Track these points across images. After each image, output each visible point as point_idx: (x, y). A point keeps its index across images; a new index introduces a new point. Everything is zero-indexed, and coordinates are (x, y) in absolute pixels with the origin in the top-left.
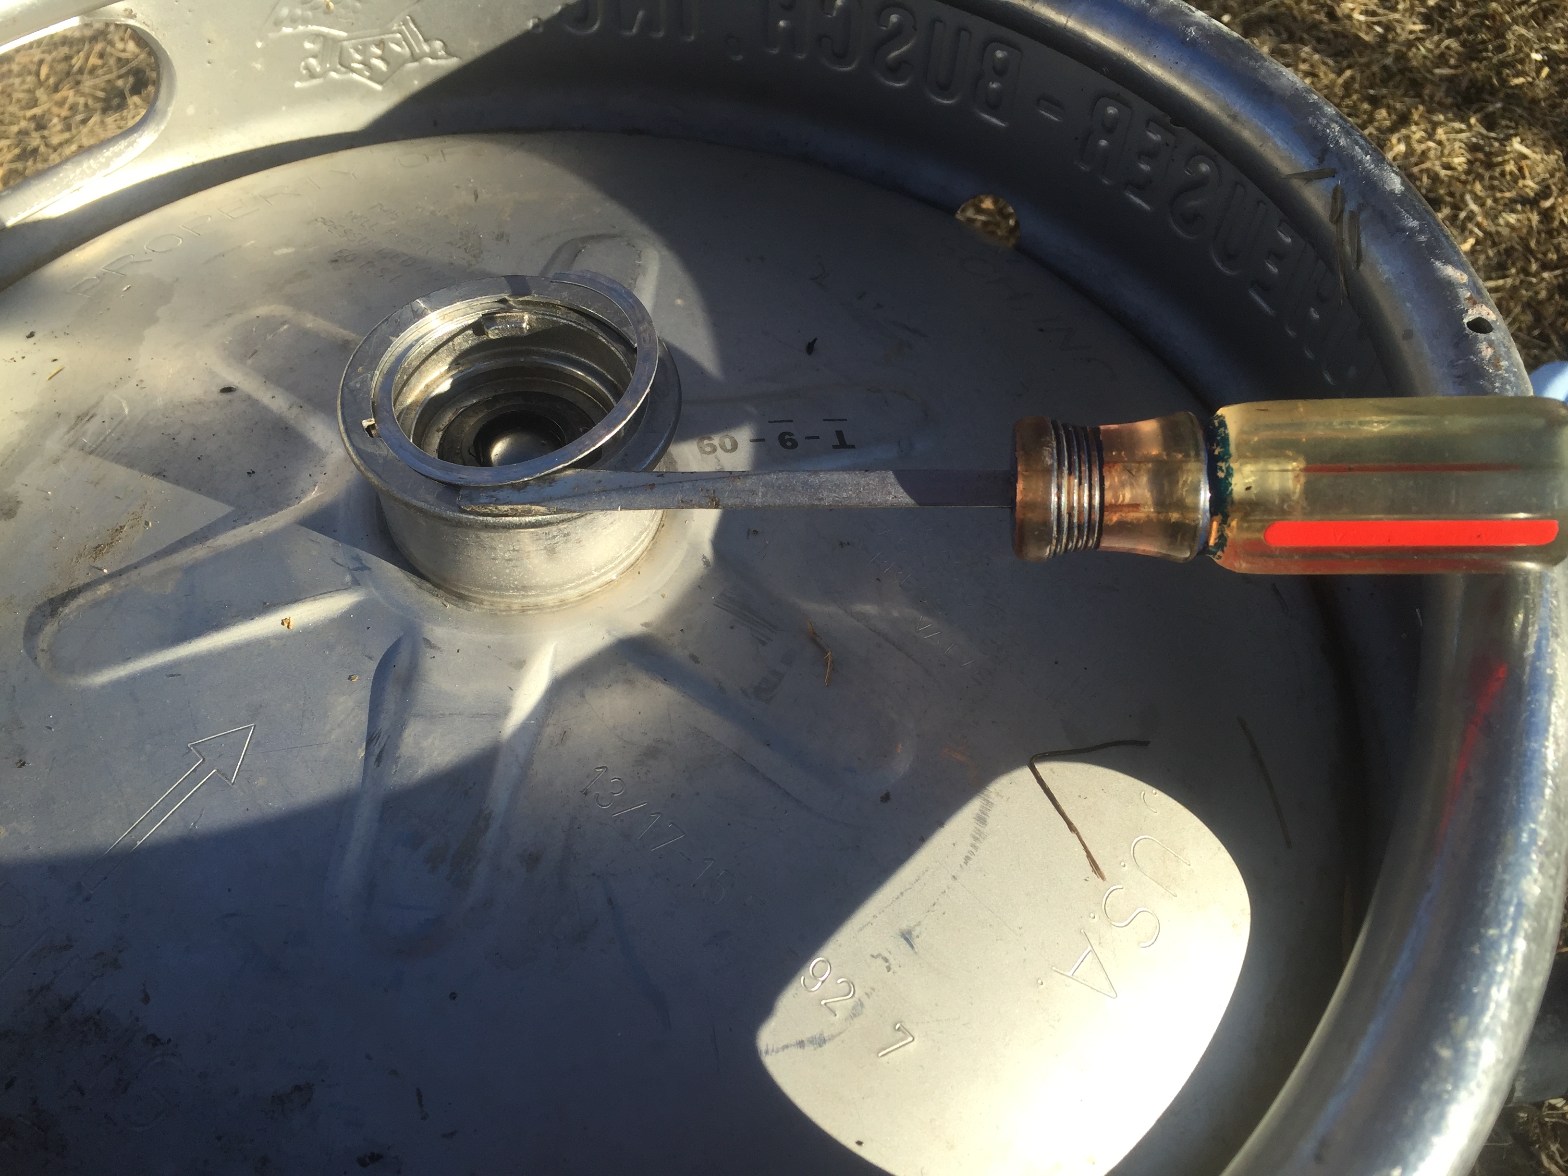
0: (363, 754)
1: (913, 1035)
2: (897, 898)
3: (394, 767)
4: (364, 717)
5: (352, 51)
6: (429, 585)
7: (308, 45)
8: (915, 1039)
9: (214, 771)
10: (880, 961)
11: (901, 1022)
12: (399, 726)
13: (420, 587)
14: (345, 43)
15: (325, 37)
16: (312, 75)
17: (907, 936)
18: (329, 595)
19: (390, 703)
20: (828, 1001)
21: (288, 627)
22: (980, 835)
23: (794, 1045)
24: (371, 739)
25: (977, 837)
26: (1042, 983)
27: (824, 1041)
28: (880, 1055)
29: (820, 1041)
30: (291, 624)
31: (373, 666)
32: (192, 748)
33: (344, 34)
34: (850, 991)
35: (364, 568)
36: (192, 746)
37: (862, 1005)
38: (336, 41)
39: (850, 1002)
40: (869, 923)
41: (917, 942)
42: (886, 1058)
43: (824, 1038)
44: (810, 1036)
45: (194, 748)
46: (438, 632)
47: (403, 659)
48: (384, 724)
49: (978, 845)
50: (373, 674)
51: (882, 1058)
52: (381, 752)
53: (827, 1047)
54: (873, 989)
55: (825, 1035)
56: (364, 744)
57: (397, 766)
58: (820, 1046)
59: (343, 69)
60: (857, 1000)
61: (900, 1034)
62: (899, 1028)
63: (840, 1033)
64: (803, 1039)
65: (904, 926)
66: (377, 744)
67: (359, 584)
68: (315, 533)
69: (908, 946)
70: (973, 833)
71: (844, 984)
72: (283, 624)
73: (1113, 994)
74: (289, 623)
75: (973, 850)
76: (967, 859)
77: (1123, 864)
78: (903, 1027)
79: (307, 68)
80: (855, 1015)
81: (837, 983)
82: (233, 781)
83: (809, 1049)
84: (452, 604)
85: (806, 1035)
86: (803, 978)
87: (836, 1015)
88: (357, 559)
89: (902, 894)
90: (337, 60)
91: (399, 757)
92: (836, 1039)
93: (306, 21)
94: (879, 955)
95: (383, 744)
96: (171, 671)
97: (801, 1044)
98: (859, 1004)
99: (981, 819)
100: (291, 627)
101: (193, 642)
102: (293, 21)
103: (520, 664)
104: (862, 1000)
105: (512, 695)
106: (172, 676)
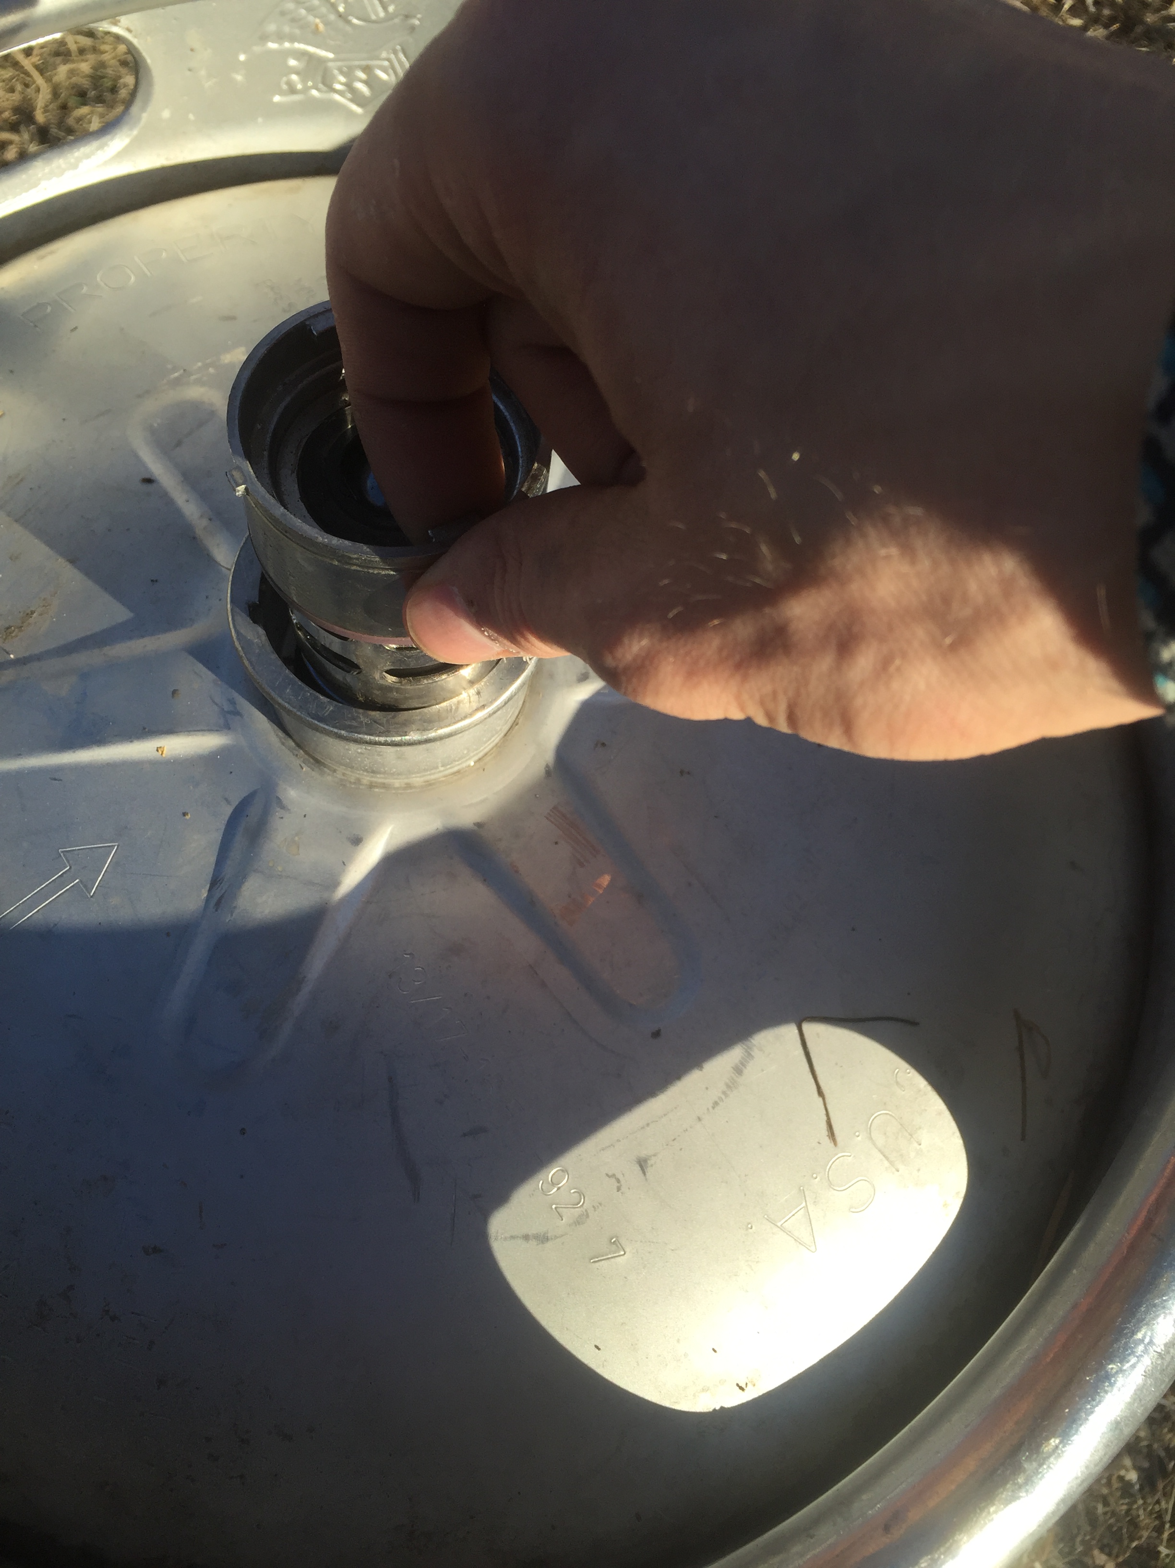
0: (205, 895)
1: (626, 1250)
2: (643, 1128)
3: (230, 915)
4: (213, 859)
5: (336, 72)
6: (291, 743)
7: (292, 63)
8: (626, 1254)
9: (77, 881)
10: (613, 1180)
11: (617, 1237)
12: (241, 877)
13: (283, 744)
14: (330, 64)
15: (310, 57)
16: (292, 90)
17: (642, 1163)
18: (201, 733)
19: (236, 854)
20: (558, 1206)
21: (162, 754)
22: (733, 1084)
23: (520, 1238)
24: (215, 882)
25: (731, 1086)
26: (751, 1228)
27: (548, 1239)
28: (592, 1261)
29: (543, 1239)
30: (164, 752)
31: (228, 810)
32: (62, 854)
33: (331, 55)
34: (580, 1202)
35: (237, 713)
36: (62, 852)
37: (587, 1216)
38: (322, 61)
39: (577, 1212)
40: (612, 1145)
41: (650, 1171)
42: (597, 1264)
43: (548, 1237)
44: (535, 1232)
45: (64, 855)
46: (292, 794)
47: (254, 812)
48: (229, 871)
49: (729, 1093)
50: (227, 818)
51: (593, 1264)
52: (222, 897)
53: (549, 1245)
54: (600, 1204)
55: (549, 1235)
56: (208, 885)
57: (232, 915)
58: (543, 1243)
59: (324, 88)
60: (584, 1211)
61: (614, 1247)
62: (614, 1241)
63: (562, 1236)
64: (530, 1234)
65: (644, 1153)
66: (219, 888)
67: (229, 729)
68: (200, 666)
69: (641, 1172)
70: (727, 1081)
71: (576, 1194)
72: (157, 751)
73: (813, 1248)
74: (162, 752)
75: (723, 1097)
76: (716, 1104)
77: (857, 1134)
78: (619, 1242)
79: (290, 84)
80: (579, 1223)
81: (570, 1193)
82: (92, 894)
83: (533, 1243)
84: (309, 767)
85: (532, 1231)
86: (541, 1182)
87: (562, 1220)
88: (232, 702)
89: (648, 1125)
90: (319, 79)
91: (235, 907)
92: (558, 1239)
93: (292, 39)
94: (614, 1175)
95: (223, 891)
96: (54, 775)
97: (526, 1238)
98: (585, 1214)
99: (739, 1070)
100: (164, 755)
101: (77, 752)
102: (280, 37)
103: (357, 841)
104: (589, 1211)
105: (344, 871)
106: (55, 779)
